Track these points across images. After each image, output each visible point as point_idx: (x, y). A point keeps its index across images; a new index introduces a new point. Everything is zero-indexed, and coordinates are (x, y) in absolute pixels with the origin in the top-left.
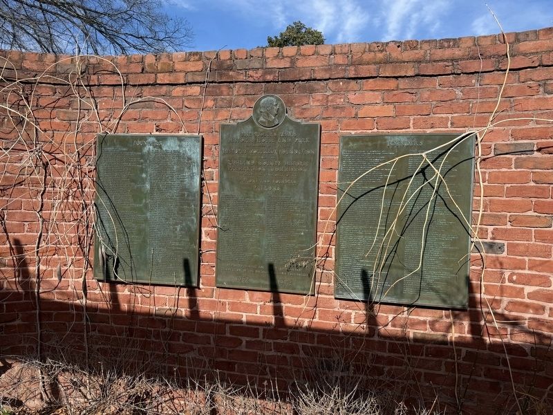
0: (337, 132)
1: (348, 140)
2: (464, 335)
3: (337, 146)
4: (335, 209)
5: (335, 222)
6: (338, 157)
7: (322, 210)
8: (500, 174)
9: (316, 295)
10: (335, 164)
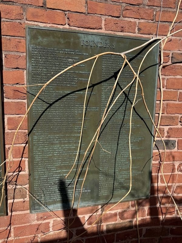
0: (22, 22)
1: (36, 33)
2: (145, 218)
3: (23, 40)
4: (25, 116)
5: (27, 131)
6: (25, 54)
7: (9, 119)
8: (176, 81)
9: (9, 214)
10: (22, 63)
